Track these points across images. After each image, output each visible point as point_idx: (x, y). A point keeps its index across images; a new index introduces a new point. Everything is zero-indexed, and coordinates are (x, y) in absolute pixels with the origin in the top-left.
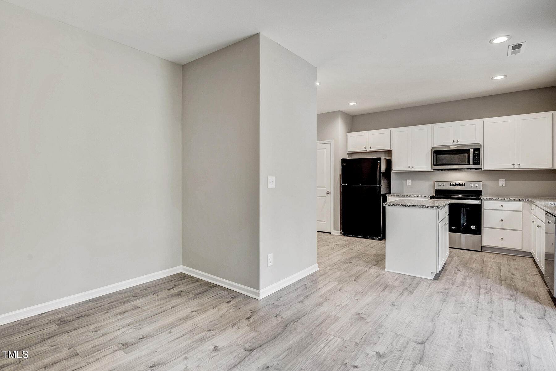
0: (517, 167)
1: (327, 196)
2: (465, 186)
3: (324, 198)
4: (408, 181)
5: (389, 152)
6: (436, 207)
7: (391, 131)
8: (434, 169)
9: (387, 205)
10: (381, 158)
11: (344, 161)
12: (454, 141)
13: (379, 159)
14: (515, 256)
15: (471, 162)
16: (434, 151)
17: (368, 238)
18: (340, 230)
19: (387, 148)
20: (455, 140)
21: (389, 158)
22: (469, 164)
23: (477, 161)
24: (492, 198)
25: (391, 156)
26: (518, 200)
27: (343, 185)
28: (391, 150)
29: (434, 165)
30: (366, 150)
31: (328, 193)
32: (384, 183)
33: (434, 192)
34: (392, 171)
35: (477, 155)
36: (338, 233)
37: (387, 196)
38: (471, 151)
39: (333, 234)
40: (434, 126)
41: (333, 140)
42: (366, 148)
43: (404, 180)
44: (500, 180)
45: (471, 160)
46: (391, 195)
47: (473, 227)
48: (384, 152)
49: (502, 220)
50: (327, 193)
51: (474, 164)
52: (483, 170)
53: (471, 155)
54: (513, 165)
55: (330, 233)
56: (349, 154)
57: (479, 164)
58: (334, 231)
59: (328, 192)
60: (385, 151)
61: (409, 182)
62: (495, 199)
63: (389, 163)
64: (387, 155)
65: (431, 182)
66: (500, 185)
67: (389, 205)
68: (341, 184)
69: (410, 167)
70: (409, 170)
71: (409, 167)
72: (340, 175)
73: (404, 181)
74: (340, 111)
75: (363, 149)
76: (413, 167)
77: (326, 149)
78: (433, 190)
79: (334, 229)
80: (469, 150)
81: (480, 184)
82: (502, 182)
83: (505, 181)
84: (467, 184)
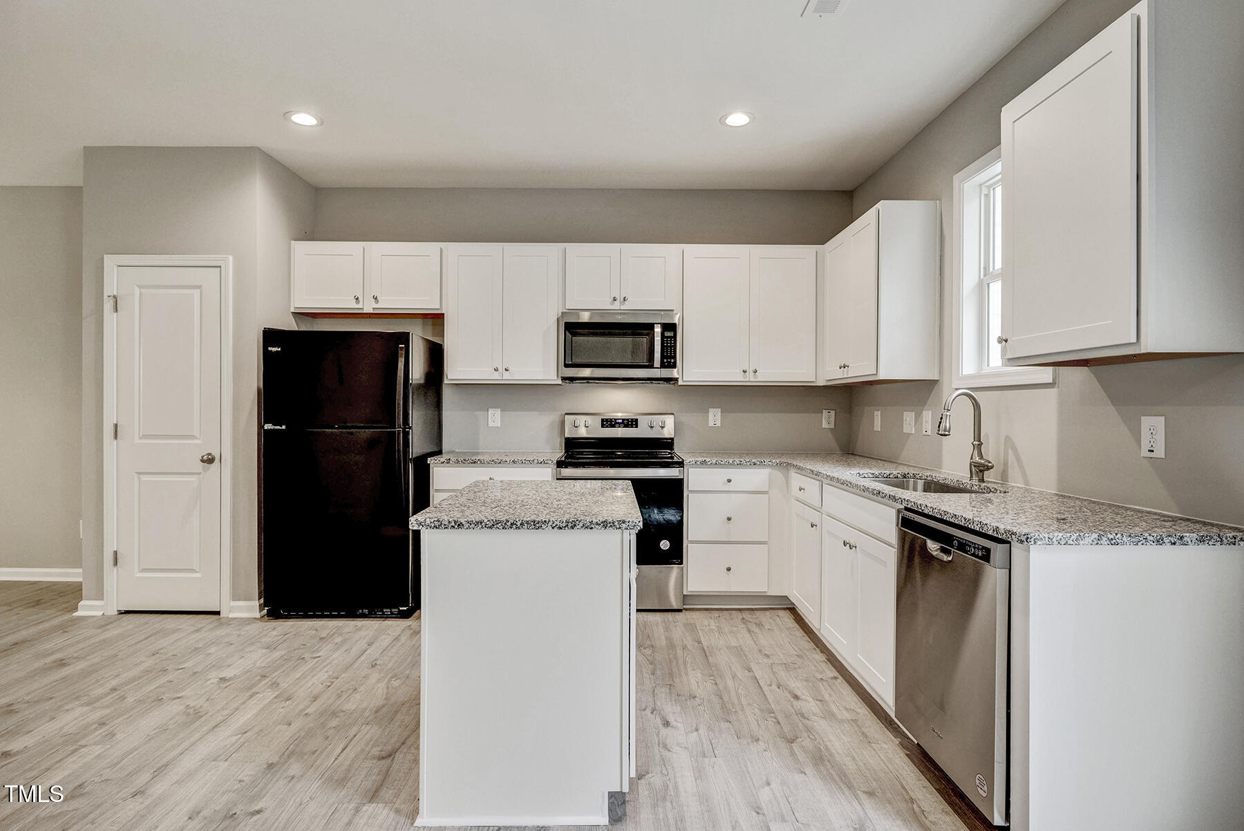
0: (750, 379)
1: (205, 470)
2: (637, 427)
3: (193, 479)
4: (491, 411)
5: (436, 319)
6: (624, 522)
7: (441, 249)
8: (564, 379)
9: (428, 526)
10: (409, 333)
11: (270, 336)
12: (615, 299)
13: (404, 338)
14: (752, 609)
15: (657, 362)
16: (566, 323)
17: (363, 616)
18: (259, 599)
19: (429, 304)
20: (618, 297)
21: (436, 340)
22: (651, 366)
23: (671, 357)
24: (707, 460)
25: (441, 334)
26: (762, 464)
27: (267, 427)
28: (443, 315)
29: (566, 366)
30: (360, 306)
31: (210, 460)
32: (417, 417)
33: (561, 446)
34: (446, 381)
35: (671, 341)
36: (249, 609)
37: (429, 464)
38: (658, 330)
39: (231, 615)
40: (565, 249)
41: (231, 258)
42: (361, 299)
43: (478, 410)
44: (710, 409)
45: (657, 355)
46: (442, 460)
47: (665, 545)
48: (419, 321)
49: (729, 519)
50: (202, 461)
51: (663, 366)
52: (680, 383)
53: (658, 339)
54: (745, 372)
55: (218, 613)
56: (300, 315)
57: (674, 366)
58: (233, 603)
59: (209, 454)
60: (425, 316)
61: (495, 417)
62: (714, 461)
63: (436, 354)
64: (430, 328)
65: (553, 417)
66: (711, 424)
67: (438, 525)
68: (260, 427)
69: (500, 369)
70: (495, 377)
71: (496, 370)
72: (259, 390)
73: (480, 414)
74: (258, 148)
75: (348, 304)
76: (506, 370)
77: (199, 287)
78: (559, 440)
79: (235, 597)
80: (651, 327)
81: (670, 421)
82: (715, 417)
83: (720, 414)
84: (643, 422)
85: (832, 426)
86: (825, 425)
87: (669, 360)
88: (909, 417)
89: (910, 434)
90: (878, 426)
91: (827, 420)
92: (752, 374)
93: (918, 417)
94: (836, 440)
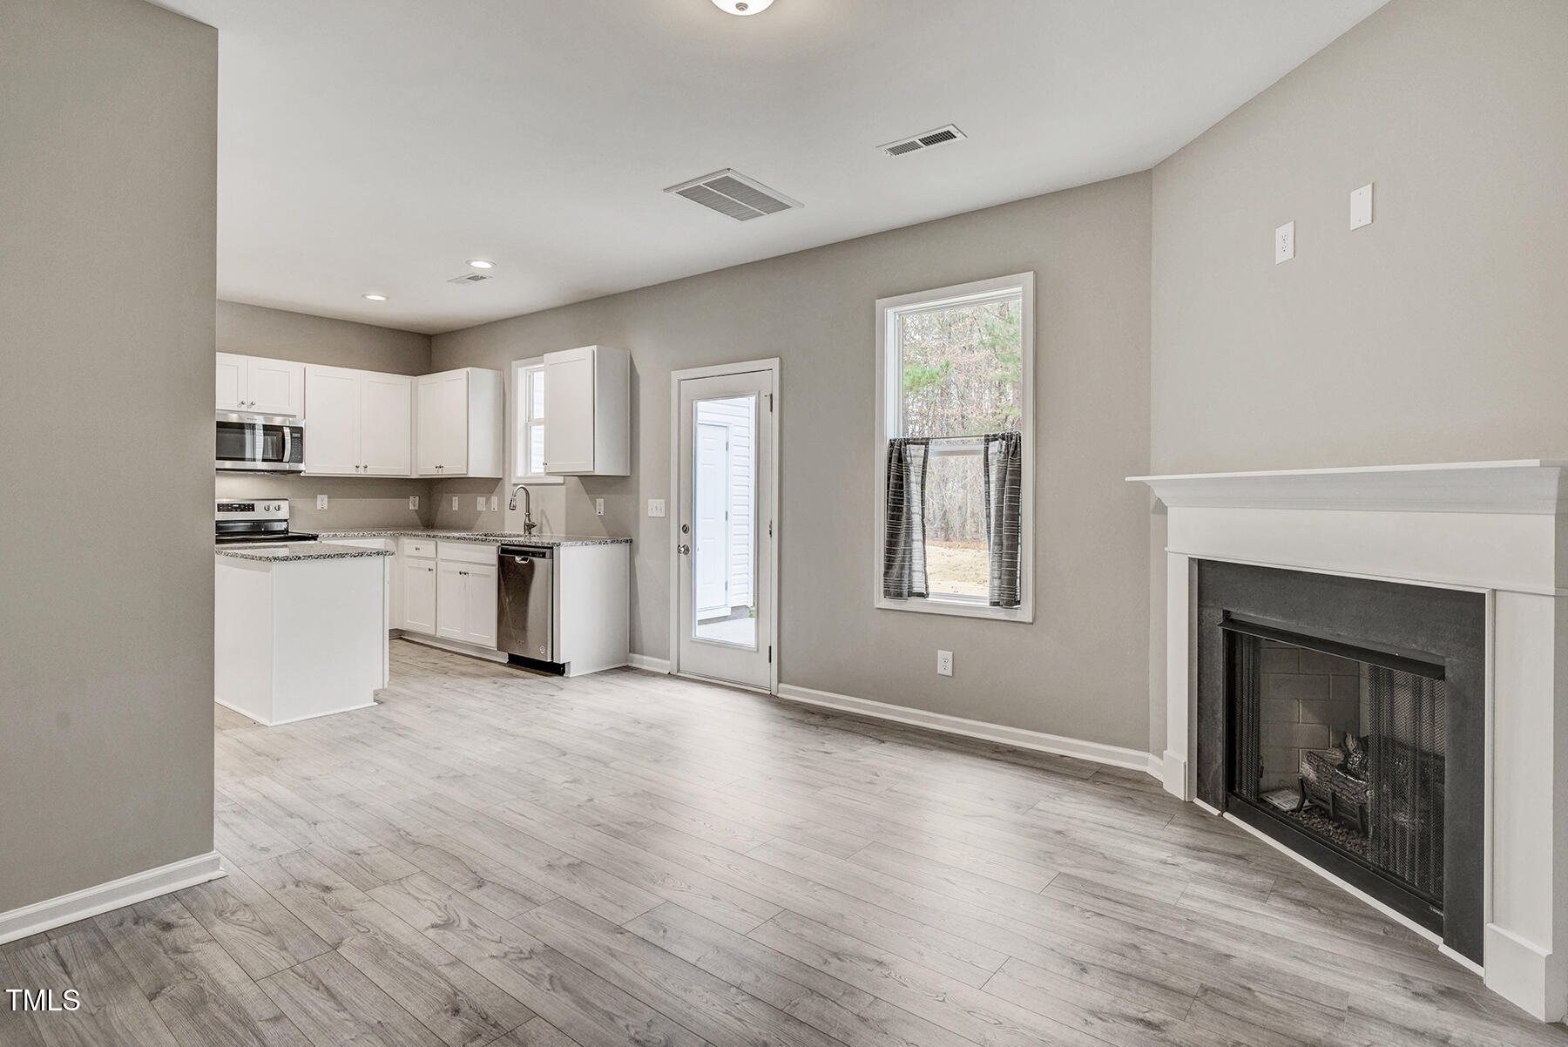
0: (361, 473)
2: (254, 510)
15: (287, 458)
22: (283, 461)
23: (299, 454)
24: (338, 534)
26: (380, 536)
35: (299, 440)
38: (288, 431)
44: (318, 496)
45: (288, 452)
51: (293, 461)
52: (306, 474)
53: (288, 439)
57: (301, 461)
66: (319, 507)
80: (282, 429)
81: (285, 505)
82: (322, 502)
83: (326, 499)
84: (259, 506)
85: (417, 508)
86: (411, 507)
87: (299, 456)
88: (481, 500)
89: (481, 512)
90: (455, 507)
91: (413, 503)
92: (363, 469)
93: (488, 501)
94: (420, 518)
